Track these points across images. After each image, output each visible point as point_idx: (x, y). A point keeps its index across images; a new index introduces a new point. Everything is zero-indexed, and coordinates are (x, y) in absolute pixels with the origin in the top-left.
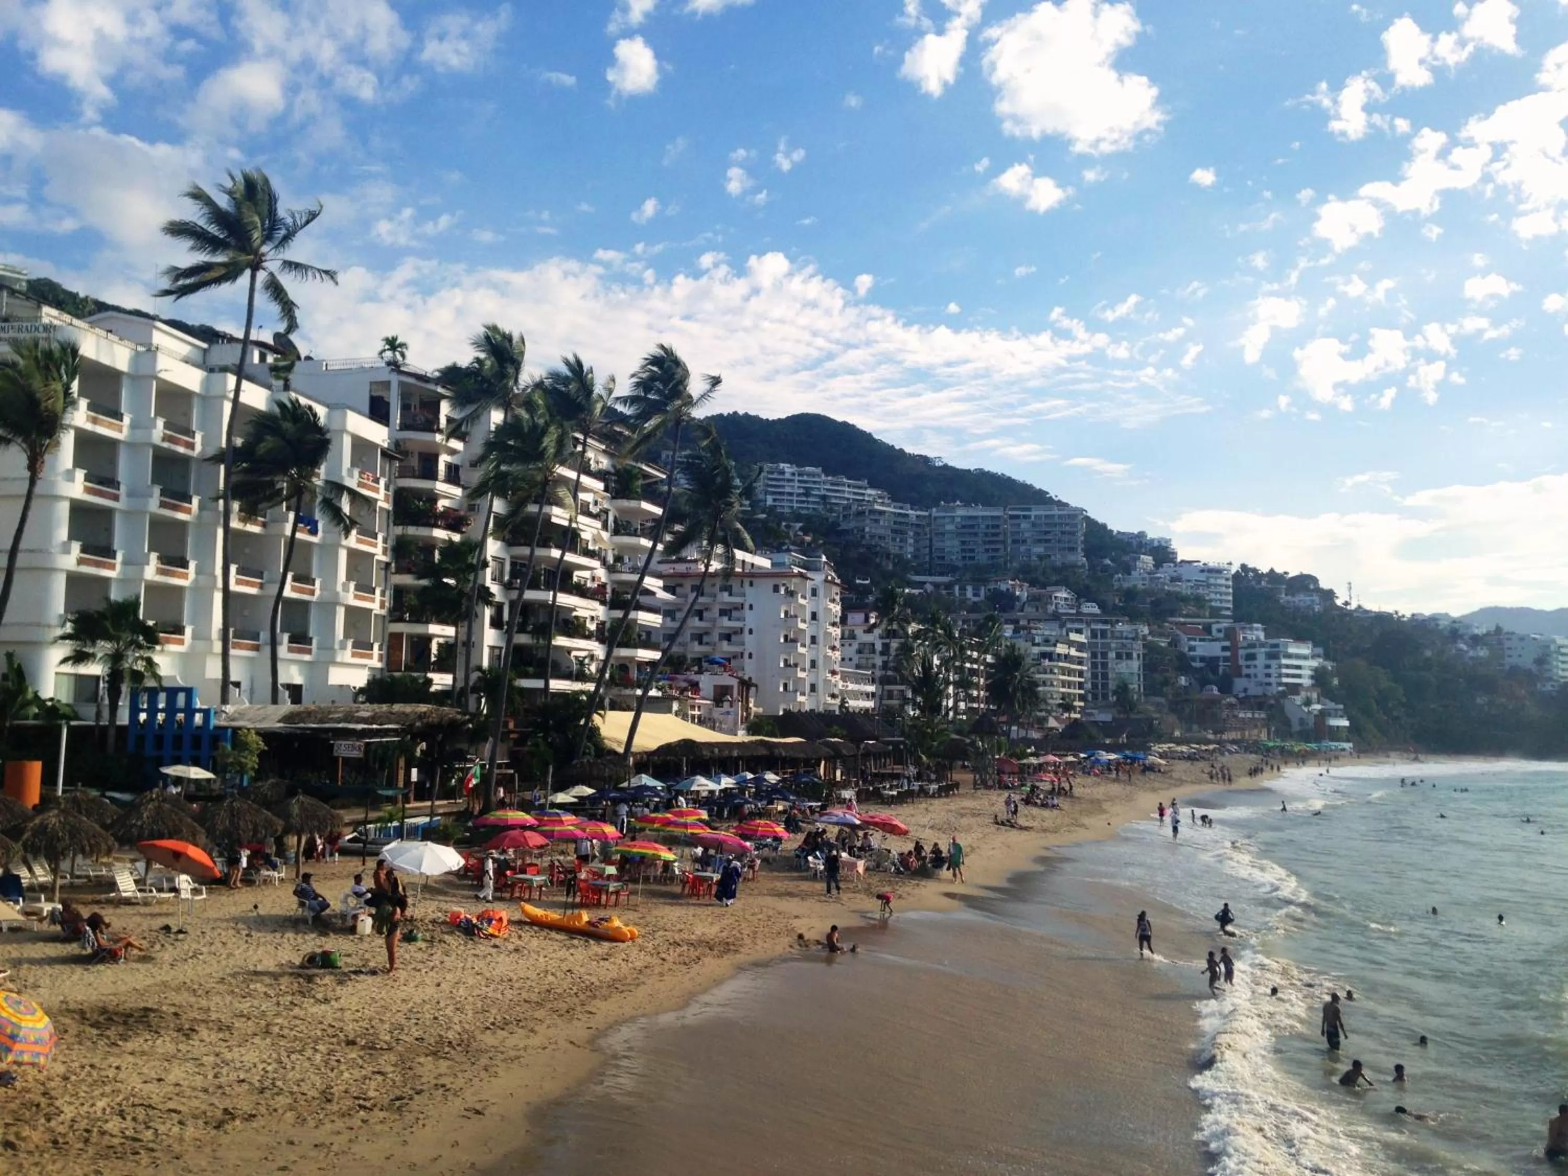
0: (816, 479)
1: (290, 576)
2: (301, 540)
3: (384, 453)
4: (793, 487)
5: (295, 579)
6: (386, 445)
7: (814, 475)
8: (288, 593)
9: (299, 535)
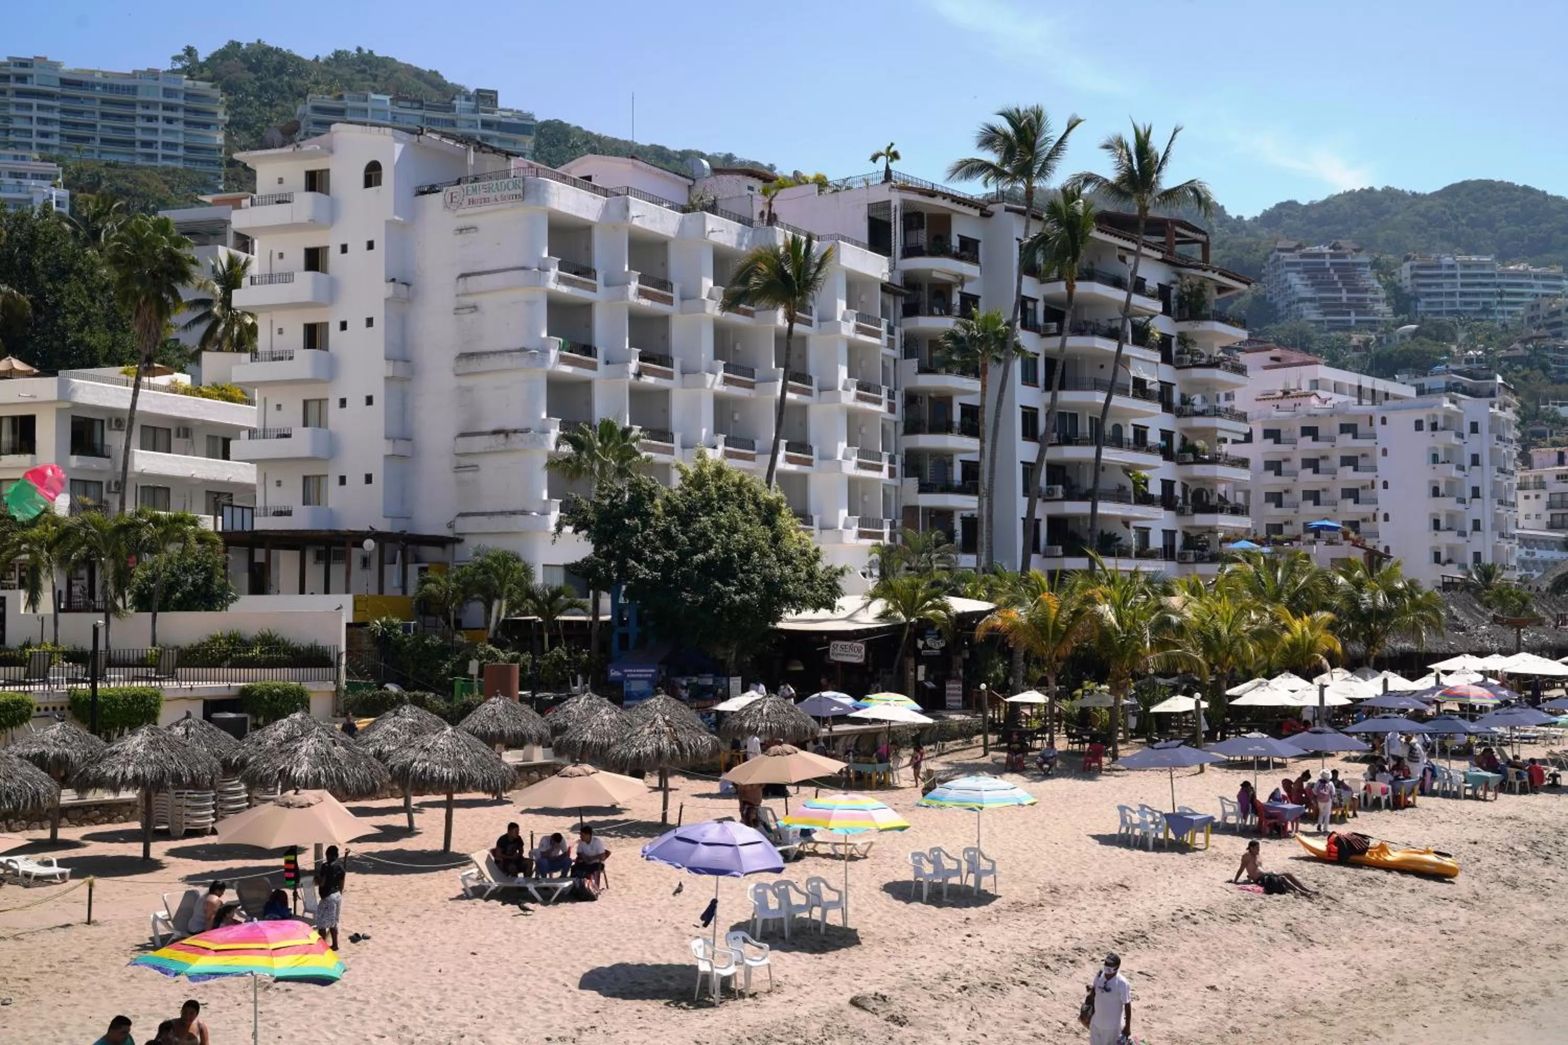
0: (1488, 271)
1: (783, 442)
2: (791, 400)
3: (885, 288)
4: (1454, 285)
5: (788, 447)
6: (886, 279)
7: (1482, 265)
8: (782, 465)
9: (790, 396)
